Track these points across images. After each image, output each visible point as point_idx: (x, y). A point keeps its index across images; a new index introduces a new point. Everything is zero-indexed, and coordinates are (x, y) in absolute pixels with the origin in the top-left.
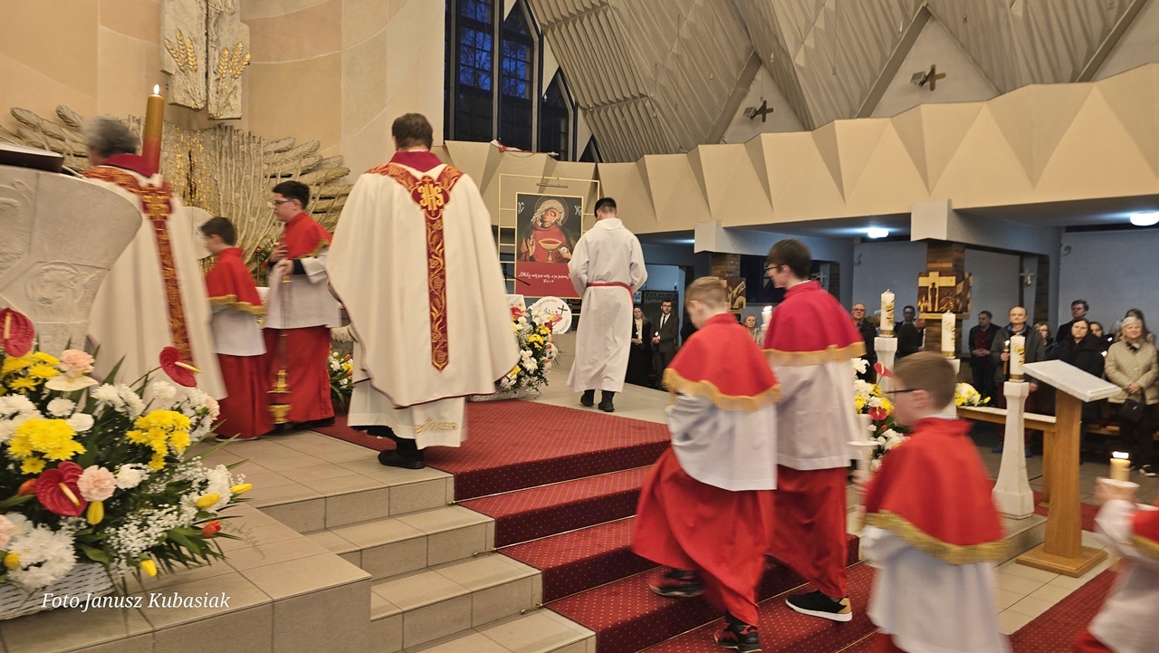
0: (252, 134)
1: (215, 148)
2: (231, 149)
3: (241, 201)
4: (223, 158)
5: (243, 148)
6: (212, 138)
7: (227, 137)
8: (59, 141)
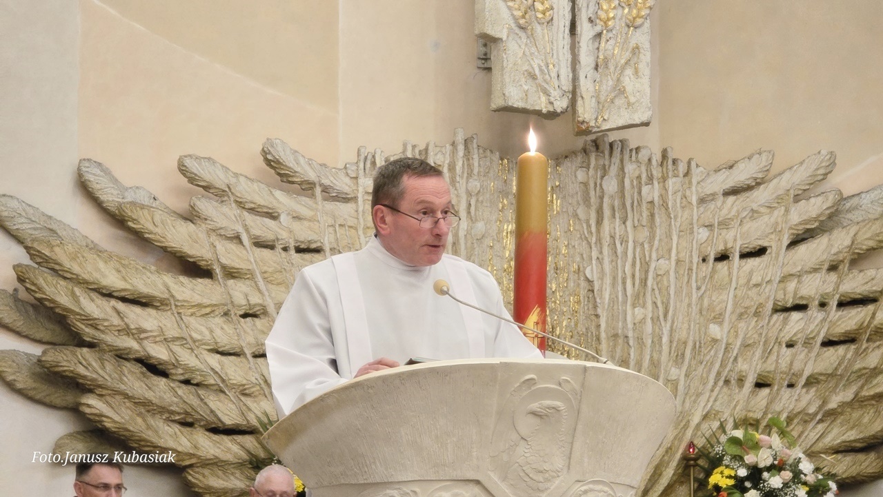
0: (671, 155)
1: (586, 200)
2: (623, 196)
3: (649, 327)
4: (606, 222)
5: (651, 192)
6: (581, 175)
7: (614, 170)
8: (267, 221)
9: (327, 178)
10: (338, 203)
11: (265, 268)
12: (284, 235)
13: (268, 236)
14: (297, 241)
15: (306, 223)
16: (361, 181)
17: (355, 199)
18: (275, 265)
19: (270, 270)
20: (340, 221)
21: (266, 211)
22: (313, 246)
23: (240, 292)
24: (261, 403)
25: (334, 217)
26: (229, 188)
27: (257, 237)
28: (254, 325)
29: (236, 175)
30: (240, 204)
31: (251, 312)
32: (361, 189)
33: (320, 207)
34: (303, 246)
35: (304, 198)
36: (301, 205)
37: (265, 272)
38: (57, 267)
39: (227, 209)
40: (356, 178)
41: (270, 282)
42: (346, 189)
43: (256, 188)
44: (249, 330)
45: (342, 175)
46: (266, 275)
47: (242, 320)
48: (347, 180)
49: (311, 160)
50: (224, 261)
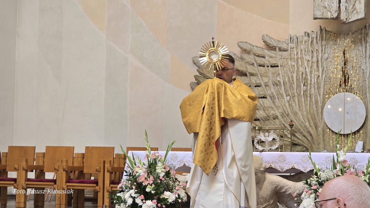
1: (362, 44)
6: (360, 37)
8: (262, 58)
9: (280, 45)
10: (283, 52)
11: (262, 72)
12: (267, 62)
13: (262, 63)
14: (271, 64)
15: (274, 58)
16: (289, 45)
17: (288, 50)
18: (264, 71)
19: (263, 73)
20: (284, 57)
21: (262, 56)
22: (276, 65)
23: (254, 80)
24: (260, 111)
25: (282, 56)
26: (251, 50)
27: (259, 64)
28: (258, 89)
29: (253, 46)
30: (254, 54)
31: (258, 85)
32: (289, 47)
33: (278, 53)
34: (273, 65)
35: (273, 51)
36: (272, 53)
37: (261, 73)
38: (204, 75)
39: (251, 56)
40: (288, 44)
41: (263, 76)
42: (285, 47)
43: (259, 50)
44: (257, 90)
45: (284, 43)
46: (262, 74)
47: (255, 88)
48: (286, 45)
49: (275, 40)
50: (249, 71)
